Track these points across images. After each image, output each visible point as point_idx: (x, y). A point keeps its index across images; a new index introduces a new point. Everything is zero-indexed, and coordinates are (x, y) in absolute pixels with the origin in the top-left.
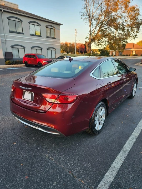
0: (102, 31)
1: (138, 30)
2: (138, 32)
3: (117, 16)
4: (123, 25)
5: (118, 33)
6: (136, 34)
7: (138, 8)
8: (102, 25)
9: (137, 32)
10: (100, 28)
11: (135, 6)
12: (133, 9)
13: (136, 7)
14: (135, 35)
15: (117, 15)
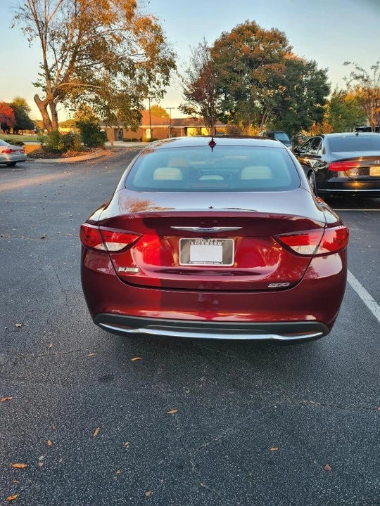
0: (78, 70)
1: (167, 79)
2: (167, 84)
3: (111, 37)
4: (130, 62)
5: (119, 82)
6: (163, 87)
7: (159, 23)
8: (76, 53)
9: (165, 84)
10: (72, 62)
11: (151, 18)
12: (147, 24)
13: (153, 20)
14: (162, 91)
15: (111, 34)
